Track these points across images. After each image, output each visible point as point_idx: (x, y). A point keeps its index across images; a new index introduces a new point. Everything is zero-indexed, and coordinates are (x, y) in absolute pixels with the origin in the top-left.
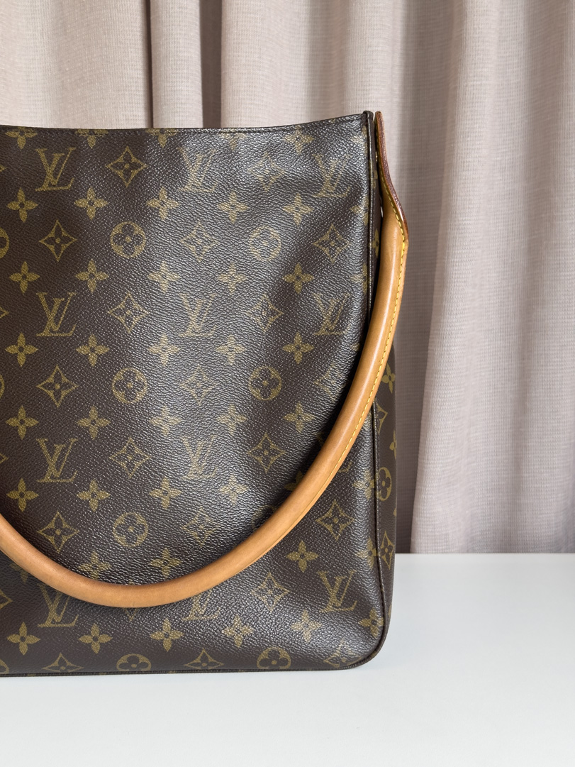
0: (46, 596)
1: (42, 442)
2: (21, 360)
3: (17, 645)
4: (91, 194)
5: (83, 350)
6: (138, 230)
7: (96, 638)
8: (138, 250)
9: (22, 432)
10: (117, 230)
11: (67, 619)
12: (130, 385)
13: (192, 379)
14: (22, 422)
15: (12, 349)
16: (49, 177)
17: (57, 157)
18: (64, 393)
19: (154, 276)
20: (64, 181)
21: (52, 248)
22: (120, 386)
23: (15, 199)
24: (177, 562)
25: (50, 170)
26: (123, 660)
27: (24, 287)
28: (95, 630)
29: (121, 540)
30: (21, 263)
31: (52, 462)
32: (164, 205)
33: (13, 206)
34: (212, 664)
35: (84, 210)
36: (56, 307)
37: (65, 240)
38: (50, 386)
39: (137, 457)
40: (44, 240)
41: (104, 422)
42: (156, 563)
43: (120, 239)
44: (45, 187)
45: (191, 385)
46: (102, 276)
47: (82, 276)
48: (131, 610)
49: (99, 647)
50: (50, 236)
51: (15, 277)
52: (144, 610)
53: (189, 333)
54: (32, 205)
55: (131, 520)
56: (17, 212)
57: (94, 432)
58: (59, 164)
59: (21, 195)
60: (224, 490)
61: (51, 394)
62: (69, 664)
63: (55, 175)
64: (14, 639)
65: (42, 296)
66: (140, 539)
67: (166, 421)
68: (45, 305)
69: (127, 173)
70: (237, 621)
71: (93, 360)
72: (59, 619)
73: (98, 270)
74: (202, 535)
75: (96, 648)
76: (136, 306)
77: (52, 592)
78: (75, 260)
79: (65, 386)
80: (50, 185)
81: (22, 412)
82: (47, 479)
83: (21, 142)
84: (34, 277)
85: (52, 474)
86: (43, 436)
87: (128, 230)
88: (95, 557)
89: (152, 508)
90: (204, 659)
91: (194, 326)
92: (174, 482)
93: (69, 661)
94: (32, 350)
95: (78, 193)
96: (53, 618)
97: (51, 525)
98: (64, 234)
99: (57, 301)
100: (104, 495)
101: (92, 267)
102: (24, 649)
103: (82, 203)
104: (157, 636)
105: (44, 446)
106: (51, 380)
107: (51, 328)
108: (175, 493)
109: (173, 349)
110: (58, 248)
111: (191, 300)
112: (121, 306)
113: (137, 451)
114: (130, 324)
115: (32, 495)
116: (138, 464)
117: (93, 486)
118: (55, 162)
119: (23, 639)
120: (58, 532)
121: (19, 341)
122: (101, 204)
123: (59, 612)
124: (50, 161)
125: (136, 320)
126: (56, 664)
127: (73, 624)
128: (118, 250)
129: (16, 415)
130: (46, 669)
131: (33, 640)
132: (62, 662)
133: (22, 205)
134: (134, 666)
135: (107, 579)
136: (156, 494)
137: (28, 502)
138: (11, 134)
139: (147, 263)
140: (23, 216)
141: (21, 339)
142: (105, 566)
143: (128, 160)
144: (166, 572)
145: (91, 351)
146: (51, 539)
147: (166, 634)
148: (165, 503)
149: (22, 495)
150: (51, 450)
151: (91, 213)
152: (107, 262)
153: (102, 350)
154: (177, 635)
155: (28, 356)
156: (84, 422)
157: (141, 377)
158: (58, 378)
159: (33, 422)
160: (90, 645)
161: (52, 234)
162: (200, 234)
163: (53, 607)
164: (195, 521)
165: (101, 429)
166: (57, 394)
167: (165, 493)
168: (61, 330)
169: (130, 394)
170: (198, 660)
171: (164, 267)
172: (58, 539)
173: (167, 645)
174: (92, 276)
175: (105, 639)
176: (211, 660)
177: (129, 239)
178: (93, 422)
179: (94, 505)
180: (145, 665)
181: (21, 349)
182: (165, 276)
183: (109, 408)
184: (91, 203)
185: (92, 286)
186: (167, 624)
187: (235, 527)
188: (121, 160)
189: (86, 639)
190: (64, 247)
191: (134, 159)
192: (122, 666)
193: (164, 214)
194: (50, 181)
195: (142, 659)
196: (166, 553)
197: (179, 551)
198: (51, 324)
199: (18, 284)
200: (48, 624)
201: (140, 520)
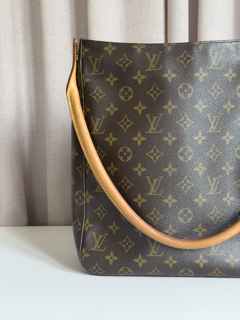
0: (150, 243)
1: (148, 178)
2: (139, 143)
3: (138, 263)
4: (169, 72)
5: (165, 139)
6: (190, 86)
7: (171, 261)
8: (190, 95)
9: (140, 173)
10: (181, 87)
11: (159, 253)
12: (186, 154)
13: (211, 151)
14: (140, 169)
15: (135, 139)
16: (152, 65)
17: (154, 56)
18: (157, 157)
19: (196, 106)
20: (158, 66)
21: (152, 95)
22: (182, 154)
23: (136, 74)
24: (205, 230)
25: (152, 62)
26: (182, 271)
27: (140, 112)
28: (171, 258)
29: (181, 220)
30: (138, 102)
31: (152, 187)
32: (201, 75)
33: (135, 78)
34: (220, 274)
35: (166, 79)
36: (154, 121)
37: (158, 92)
38: (152, 154)
39: (189, 185)
40: (148, 92)
41: (174, 170)
42: (196, 230)
43: (182, 91)
44: (150, 69)
45: (210, 153)
46: (174, 107)
47: (166, 107)
48: (186, 250)
49: (172, 265)
50: (151, 90)
51: (136, 108)
52: (191, 250)
53: (210, 131)
54: (144, 77)
55: (186, 212)
56: (137, 80)
57: (170, 174)
58: (156, 59)
59: (139, 73)
60: (225, 199)
61: (152, 157)
62: (159, 272)
63: (154, 64)
64: (136, 260)
65: (148, 116)
66: (189, 220)
67: (200, 169)
68: (149, 120)
69: (185, 62)
70: (231, 256)
71: (170, 143)
72: (155, 253)
73: (173, 104)
74: (215, 218)
75: (171, 266)
76: (189, 119)
77: (153, 241)
78: (162, 100)
79: (158, 154)
80: (152, 68)
81: (139, 165)
82: (150, 194)
83: (139, 50)
84: (144, 108)
85: (152, 191)
86: (148, 175)
87: (185, 87)
88: (170, 227)
89: (194, 206)
90: (217, 272)
91: (212, 128)
92: (204, 196)
93: (159, 271)
94: (144, 139)
95: (163, 71)
96: (153, 252)
97: (152, 213)
98: (158, 89)
99: (155, 118)
100: (174, 201)
101: (170, 103)
102: (140, 265)
103: (166, 75)
104: (197, 261)
105: (149, 180)
106: (152, 151)
107: (152, 129)
108: (204, 200)
109: (204, 138)
110: (155, 95)
111: (211, 116)
112: (182, 120)
113: (189, 182)
114: (186, 127)
115: (144, 200)
116: (189, 187)
117: (170, 197)
118: (154, 58)
119: (140, 261)
120: (155, 216)
121: (138, 135)
122: (174, 75)
123: (155, 250)
124: (152, 57)
125: (188, 125)
126: (153, 272)
127: (162, 255)
128: (181, 95)
129: (137, 167)
130: (149, 274)
131: (144, 261)
132: (156, 271)
133: (139, 77)
134: (186, 274)
135: (176, 236)
136: (196, 200)
137: (142, 203)
138: (134, 47)
139: (193, 101)
140: (140, 82)
141: (139, 134)
142: (174, 231)
143: (185, 56)
144: (200, 234)
145: (169, 139)
146: (152, 219)
147: (201, 260)
148: (200, 205)
149: (139, 200)
150: (152, 181)
151: (170, 80)
152: (177, 100)
153: (174, 139)
154: (206, 261)
155: (142, 141)
156: (166, 170)
157: (190, 150)
158: (155, 151)
159: (144, 170)
160: (168, 264)
161: (152, 89)
162: (216, 87)
163: (153, 248)
164: (213, 212)
165: (174, 173)
166: (155, 158)
167: (200, 200)
168: (157, 130)
169: (185, 158)
170: (214, 272)
171: (200, 102)
172: (155, 219)
173: (201, 265)
174: (170, 107)
175: (175, 262)
176: (220, 272)
177: (186, 90)
178: (170, 170)
179: (170, 205)
180: (191, 273)
181: (139, 139)
182: (201, 106)
183: (177, 164)
184: (170, 75)
185: (170, 111)
186: (201, 256)
187: (230, 215)
188: (182, 56)
189: (167, 262)
190: (157, 95)
191: (188, 56)
192: (181, 274)
193: (201, 79)
194: (152, 67)
195: (190, 271)
196: (200, 226)
197: (205, 225)
198: (152, 128)
199: (137, 111)
200: (151, 255)
201: (190, 212)
